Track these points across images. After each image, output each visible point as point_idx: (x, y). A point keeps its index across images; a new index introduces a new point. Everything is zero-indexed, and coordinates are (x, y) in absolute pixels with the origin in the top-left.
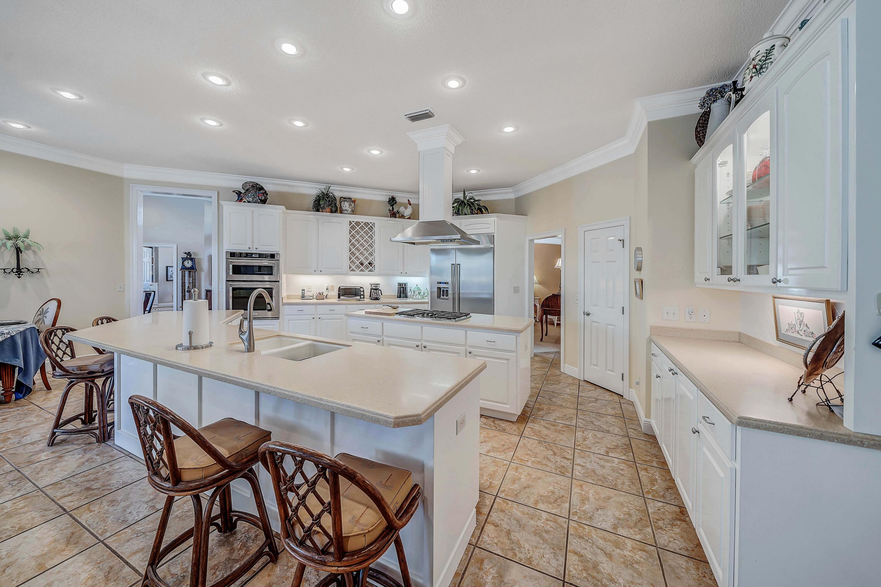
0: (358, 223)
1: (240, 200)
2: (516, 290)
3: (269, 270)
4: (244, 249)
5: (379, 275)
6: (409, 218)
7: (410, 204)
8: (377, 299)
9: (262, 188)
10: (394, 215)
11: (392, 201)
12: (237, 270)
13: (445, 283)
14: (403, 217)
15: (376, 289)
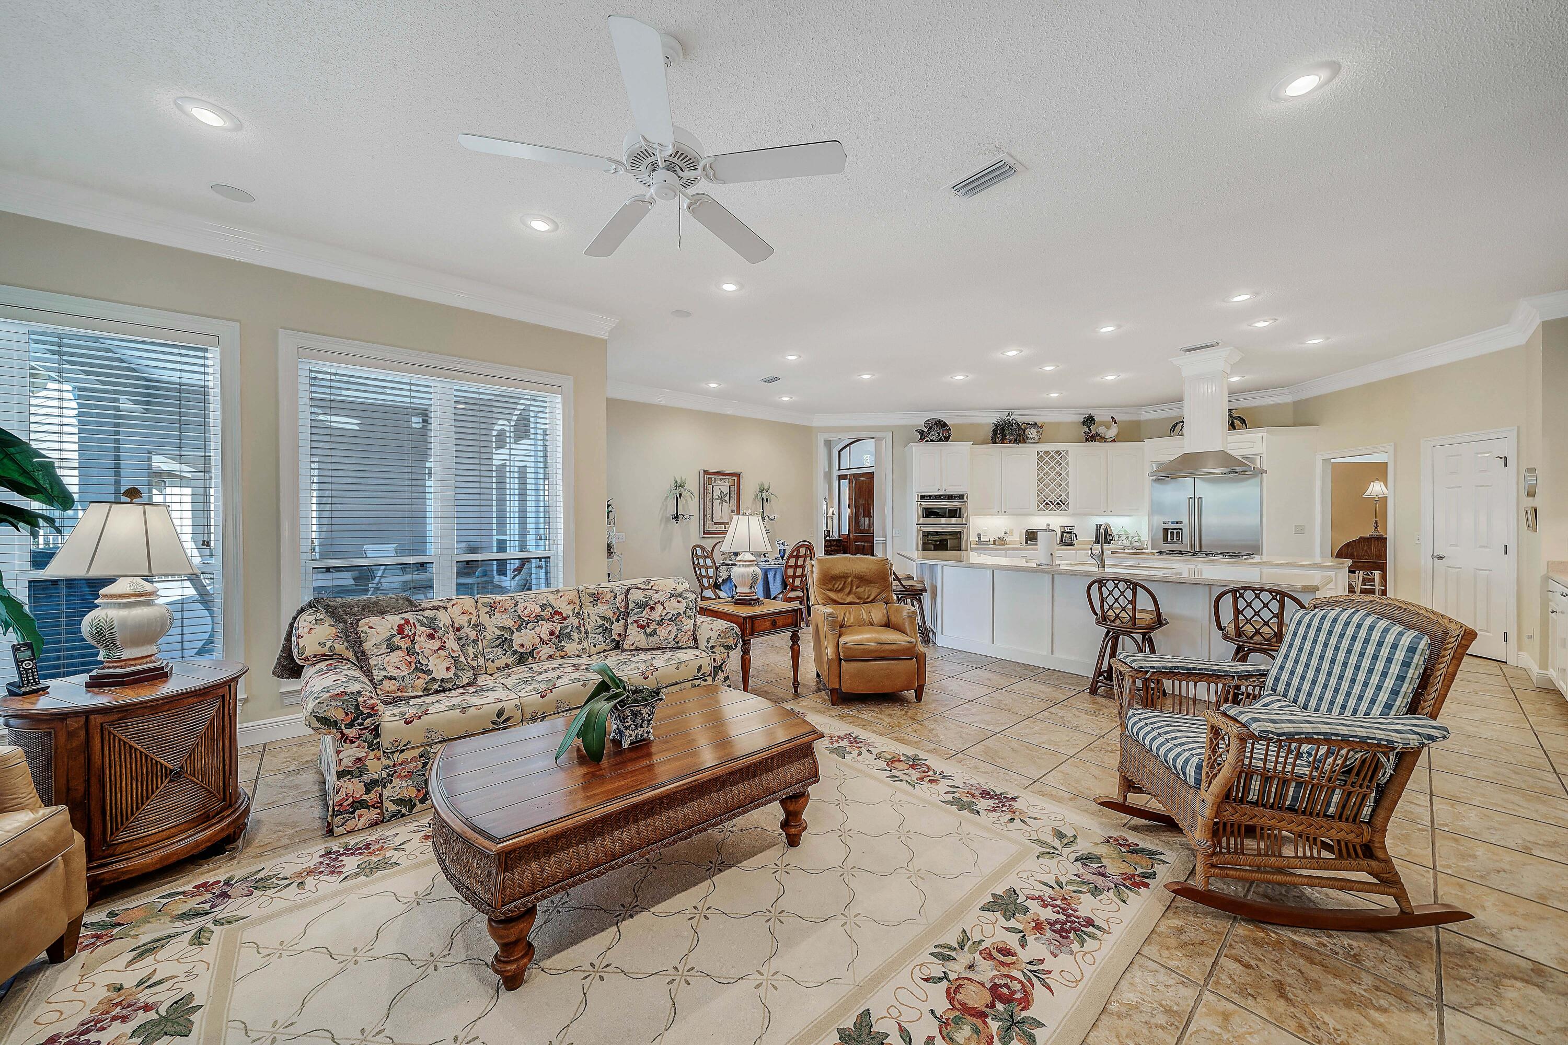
0: (1047, 452)
1: (922, 439)
2: (1300, 530)
3: (954, 513)
4: (934, 491)
5: (1074, 515)
6: (1114, 441)
7: (1116, 423)
8: (1071, 544)
9: (945, 425)
10: (1091, 438)
11: (1089, 421)
12: (929, 513)
13: (1177, 523)
14: (1103, 439)
15: (1070, 533)
